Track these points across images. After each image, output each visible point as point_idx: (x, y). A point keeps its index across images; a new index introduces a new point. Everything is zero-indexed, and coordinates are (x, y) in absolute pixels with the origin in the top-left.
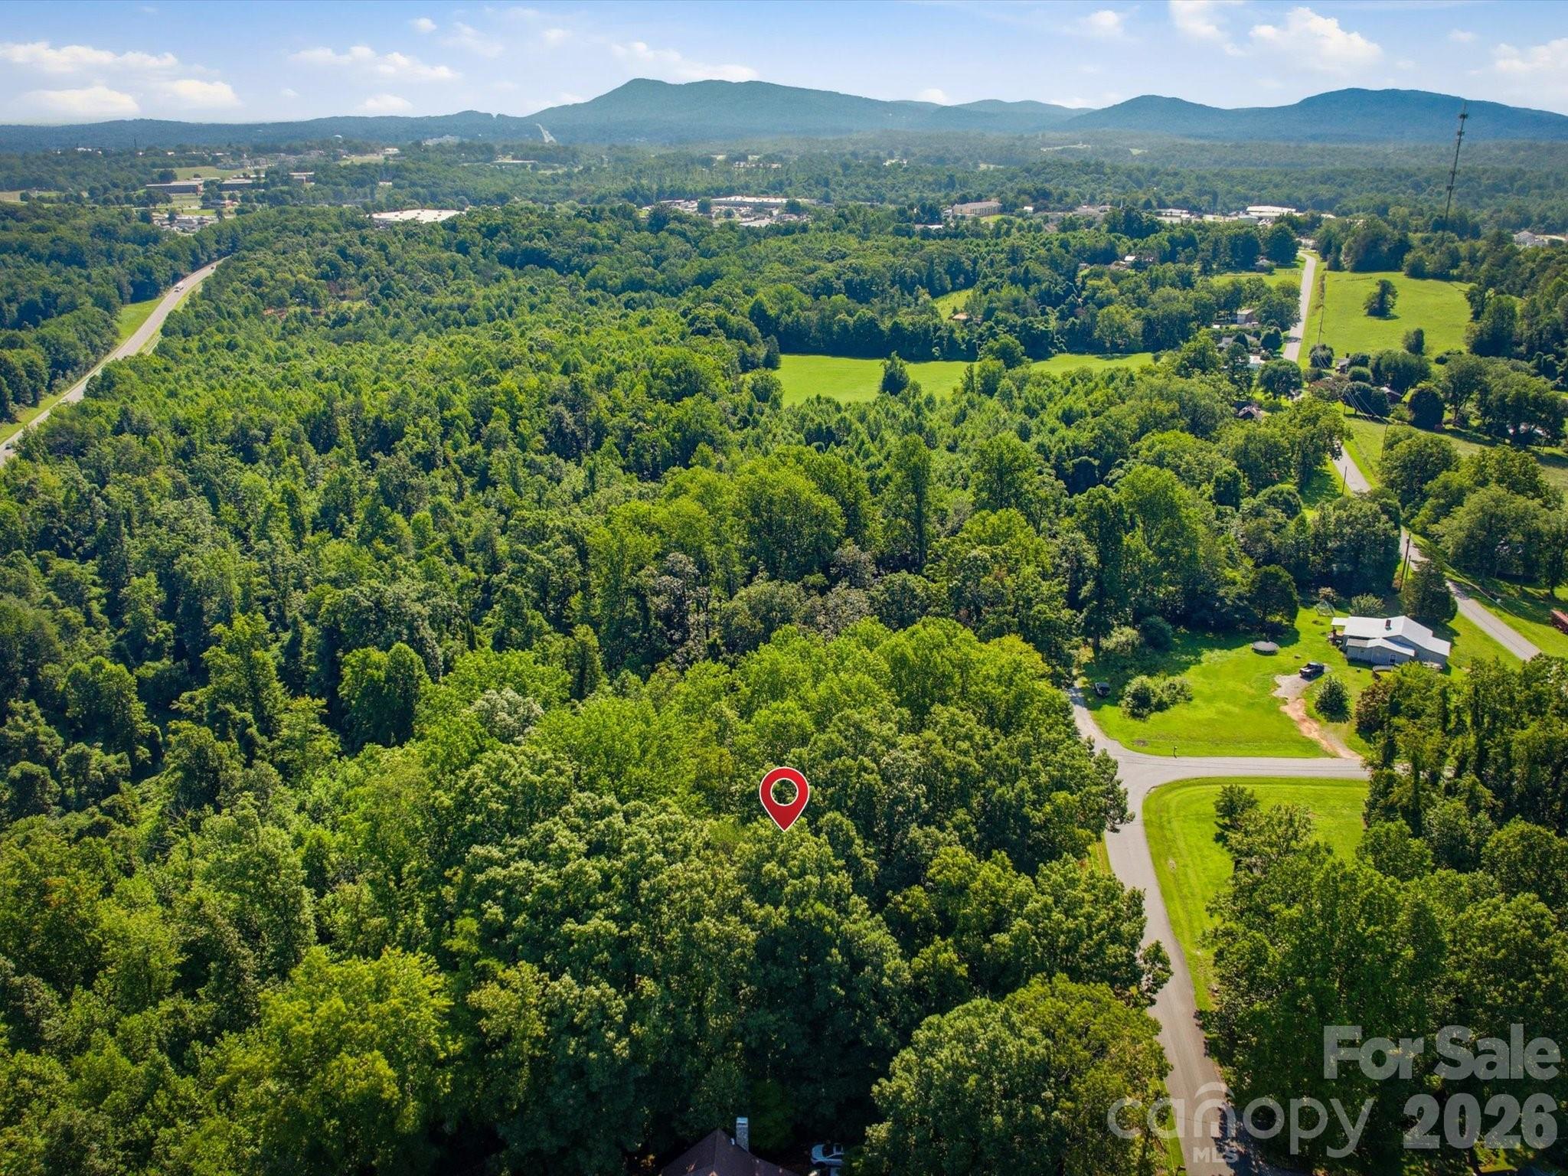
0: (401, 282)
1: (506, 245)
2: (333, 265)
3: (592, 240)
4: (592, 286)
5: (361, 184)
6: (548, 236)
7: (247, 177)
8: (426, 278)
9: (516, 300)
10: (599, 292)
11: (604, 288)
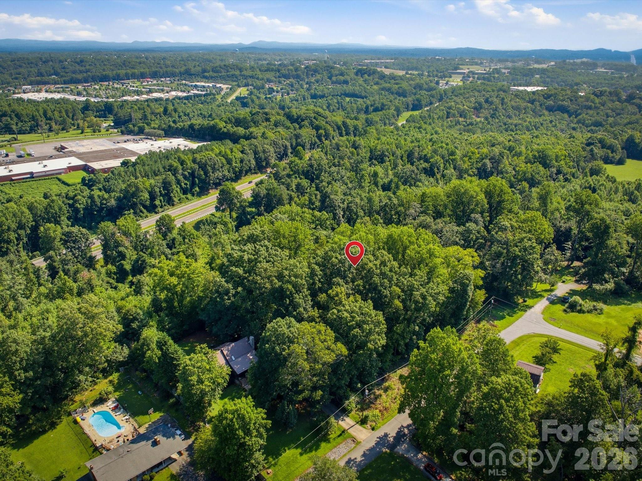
0: (501, 112)
1: (551, 102)
2: (480, 104)
3: (591, 104)
4: (578, 122)
5: (526, 75)
6: (571, 100)
7: (485, 70)
8: (511, 112)
9: (542, 124)
10: (580, 125)
11: (583, 124)
